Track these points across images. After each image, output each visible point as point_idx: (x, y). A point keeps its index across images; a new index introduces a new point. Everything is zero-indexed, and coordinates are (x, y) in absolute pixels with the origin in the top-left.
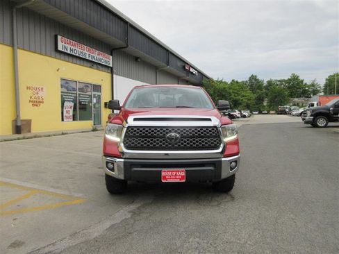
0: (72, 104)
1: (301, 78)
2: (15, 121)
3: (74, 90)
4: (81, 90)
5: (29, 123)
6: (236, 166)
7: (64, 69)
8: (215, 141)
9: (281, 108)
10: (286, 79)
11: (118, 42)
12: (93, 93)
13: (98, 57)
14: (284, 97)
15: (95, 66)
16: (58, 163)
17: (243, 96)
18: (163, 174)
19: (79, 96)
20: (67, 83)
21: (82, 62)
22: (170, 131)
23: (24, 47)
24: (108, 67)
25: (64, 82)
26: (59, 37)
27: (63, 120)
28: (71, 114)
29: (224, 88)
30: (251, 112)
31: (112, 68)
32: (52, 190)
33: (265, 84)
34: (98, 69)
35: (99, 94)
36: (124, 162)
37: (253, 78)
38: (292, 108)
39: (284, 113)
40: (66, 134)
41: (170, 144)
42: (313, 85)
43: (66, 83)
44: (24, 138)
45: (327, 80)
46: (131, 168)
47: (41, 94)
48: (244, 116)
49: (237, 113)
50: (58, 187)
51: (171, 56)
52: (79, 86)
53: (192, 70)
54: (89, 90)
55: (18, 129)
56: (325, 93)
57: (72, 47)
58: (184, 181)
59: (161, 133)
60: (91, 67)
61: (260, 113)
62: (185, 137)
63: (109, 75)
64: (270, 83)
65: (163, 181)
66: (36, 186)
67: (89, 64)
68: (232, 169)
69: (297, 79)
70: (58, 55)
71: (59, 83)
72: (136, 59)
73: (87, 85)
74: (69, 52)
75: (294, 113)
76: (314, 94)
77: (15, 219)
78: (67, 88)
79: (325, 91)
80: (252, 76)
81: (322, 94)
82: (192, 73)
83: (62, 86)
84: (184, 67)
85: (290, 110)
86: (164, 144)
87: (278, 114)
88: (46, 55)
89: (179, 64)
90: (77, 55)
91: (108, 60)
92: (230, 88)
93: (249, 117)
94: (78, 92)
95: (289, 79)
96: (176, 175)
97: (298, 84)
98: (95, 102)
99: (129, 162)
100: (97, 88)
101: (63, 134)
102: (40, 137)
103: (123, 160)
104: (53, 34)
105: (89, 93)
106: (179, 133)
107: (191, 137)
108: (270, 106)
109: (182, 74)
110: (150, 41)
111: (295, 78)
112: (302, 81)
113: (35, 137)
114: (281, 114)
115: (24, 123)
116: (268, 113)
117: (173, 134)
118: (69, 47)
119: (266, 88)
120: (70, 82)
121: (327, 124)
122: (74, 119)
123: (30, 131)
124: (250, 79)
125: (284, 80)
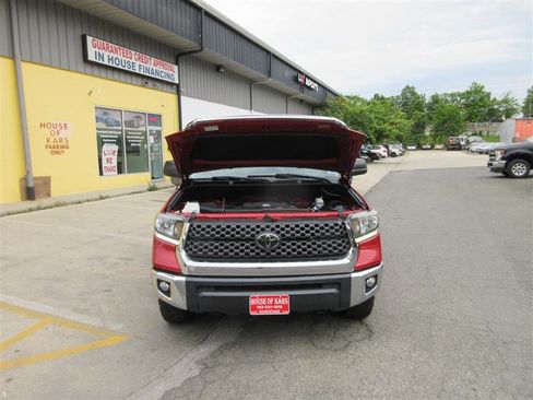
0: (116, 148)
1: (486, 90)
2: (25, 180)
3: (118, 124)
4: (129, 124)
5: (46, 181)
6: (376, 283)
7: (99, 91)
8: (340, 245)
9: (452, 140)
10: (462, 91)
11: (187, 43)
12: (149, 128)
13: (154, 68)
14: (457, 122)
15: (150, 83)
16: (90, 259)
17: (392, 124)
18: (252, 302)
19: (127, 135)
20: (105, 113)
21: (129, 78)
22: (263, 230)
23: (31, 57)
24: (172, 84)
25: (100, 113)
26: (89, 39)
27: (101, 174)
28: (115, 163)
29: (362, 111)
30: (405, 147)
31: (178, 86)
32: (74, 317)
33: (428, 100)
34: (154, 88)
35: (158, 128)
36: (187, 282)
37: (409, 90)
38: (471, 139)
39: (457, 147)
40: (106, 198)
41: (262, 251)
42: (506, 101)
43: (103, 114)
44: (39, 209)
45: (529, 91)
46: (198, 292)
47: (63, 134)
48: (393, 155)
49: (381, 151)
50: (84, 311)
51: (274, 61)
52: (125, 117)
53: (308, 83)
54: (142, 123)
55: (29, 193)
56: (526, 115)
57: (111, 55)
58: (287, 313)
59: (248, 233)
60: (144, 86)
61: (419, 147)
62: (289, 239)
63: (175, 97)
64: (436, 99)
65: (251, 313)
66: (49, 309)
67: (140, 81)
68: (368, 288)
69: (480, 91)
70: (89, 68)
71: (93, 114)
72: (218, 68)
73: (138, 116)
74: (106, 63)
75: (474, 147)
76: (508, 116)
77: (9, 381)
78: (106, 122)
79: (526, 110)
80: (408, 87)
81: (521, 115)
82: (309, 88)
83: (98, 119)
84: (296, 79)
85: (468, 142)
86: (252, 251)
87: (449, 150)
88: (69, 70)
89: (288, 73)
90: (120, 67)
91: (171, 72)
92: (371, 112)
93: (401, 155)
94: (124, 128)
95: (467, 92)
96: (273, 304)
97: (481, 100)
98: (152, 141)
99: (195, 282)
100: (155, 119)
101: (102, 198)
102: (65, 204)
103: (184, 279)
104: (79, 33)
105: (143, 129)
106: (278, 232)
107: (298, 239)
108: (434, 137)
109: (293, 90)
110: (239, 38)
111: (477, 90)
112: (488, 95)
113: (57, 205)
114: (453, 149)
115: (40, 182)
116: (432, 148)
117: (268, 235)
118: (106, 54)
119: (430, 107)
120: (110, 112)
121: (528, 172)
122: (120, 171)
123: (49, 195)
124: (404, 93)
125: (459, 95)
